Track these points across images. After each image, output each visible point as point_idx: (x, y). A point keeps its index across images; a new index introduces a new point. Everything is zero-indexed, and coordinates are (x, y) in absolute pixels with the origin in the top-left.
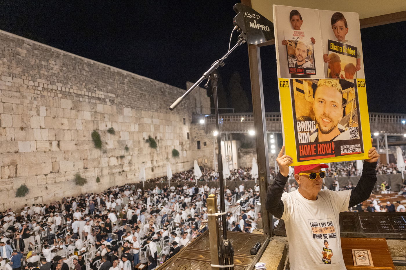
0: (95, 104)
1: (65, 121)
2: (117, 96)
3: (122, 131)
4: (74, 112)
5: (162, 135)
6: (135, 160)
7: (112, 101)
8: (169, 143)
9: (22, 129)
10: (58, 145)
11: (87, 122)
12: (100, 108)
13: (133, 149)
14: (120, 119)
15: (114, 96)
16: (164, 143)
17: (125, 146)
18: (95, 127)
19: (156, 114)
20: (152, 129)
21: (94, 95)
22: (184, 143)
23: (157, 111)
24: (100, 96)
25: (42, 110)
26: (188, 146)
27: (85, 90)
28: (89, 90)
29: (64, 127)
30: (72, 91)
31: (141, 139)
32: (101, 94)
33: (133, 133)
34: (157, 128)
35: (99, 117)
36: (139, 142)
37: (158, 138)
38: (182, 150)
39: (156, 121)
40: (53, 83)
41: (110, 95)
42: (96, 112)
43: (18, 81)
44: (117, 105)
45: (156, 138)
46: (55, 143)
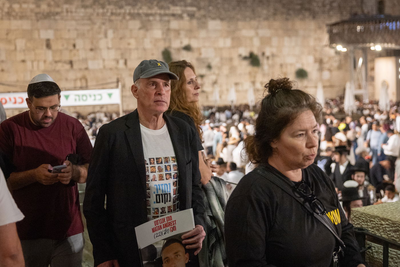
0: (169, 21)
1: (133, 41)
2: (199, 9)
3: (204, 47)
4: (142, 32)
5: (274, 50)
6: (222, 80)
7: (192, 16)
8: (290, 60)
9: (92, 50)
10: (126, 63)
11: (157, 40)
12: (174, 24)
13: (220, 68)
14: (203, 34)
15: (194, 9)
16: (278, 61)
17: (206, 64)
18: (167, 45)
19: (265, 23)
20: (256, 42)
21: (167, 12)
22: (325, 60)
23: (267, 19)
24: (175, 12)
25: (110, 33)
26: (335, 64)
27: (156, 8)
28: (161, 8)
29: (131, 47)
30: (141, 11)
31: (235, 56)
32: (177, 10)
33: (221, 49)
34: (265, 41)
35: (172, 35)
36: (231, 59)
37: (268, 53)
38: (321, 69)
39: (265, 32)
40: (121, 7)
41: (189, 9)
42: (169, 30)
43: (90, 11)
44: (199, 19)
45: (263, 54)
46: (122, 62)
